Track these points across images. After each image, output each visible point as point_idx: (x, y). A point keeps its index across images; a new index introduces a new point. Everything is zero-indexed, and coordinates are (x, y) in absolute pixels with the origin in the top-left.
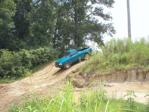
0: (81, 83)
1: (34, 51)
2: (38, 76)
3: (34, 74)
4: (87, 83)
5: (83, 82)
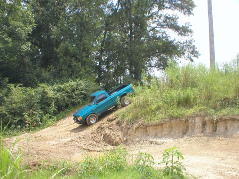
0: (117, 138)
1: (60, 86)
2: (65, 126)
3: (59, 123)
4: (125, 139)
5: (119, 136)
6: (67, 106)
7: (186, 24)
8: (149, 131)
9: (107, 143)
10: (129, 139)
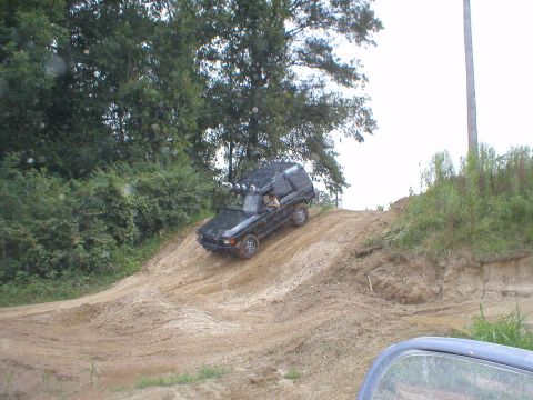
4: (436, 289)
5: (418, 284)
6: (158, 225)
7: (352, 62)
8: (486, 272)
9: (387, 300)
10: (448, 289)
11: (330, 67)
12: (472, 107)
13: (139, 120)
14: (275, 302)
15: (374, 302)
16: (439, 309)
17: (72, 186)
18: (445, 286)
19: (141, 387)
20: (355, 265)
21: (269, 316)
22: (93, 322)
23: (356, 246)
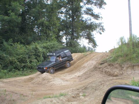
4: (121, 73)
5: (116, 71)
7: (98, 13)
8: (135, 68)
9: (108, 76)
10: (124, 73)
11: (92, 15)
12: (130, 25)
13: (43, 30)
14: (79, 76)
15: (105, 76)
16: (122, 78)
17: (26, 47)
18: (124, 72)
19: (45, 98)
20: (100, 66)
21: (78, 80)
22: (32, 82)
23: (100, 62)
